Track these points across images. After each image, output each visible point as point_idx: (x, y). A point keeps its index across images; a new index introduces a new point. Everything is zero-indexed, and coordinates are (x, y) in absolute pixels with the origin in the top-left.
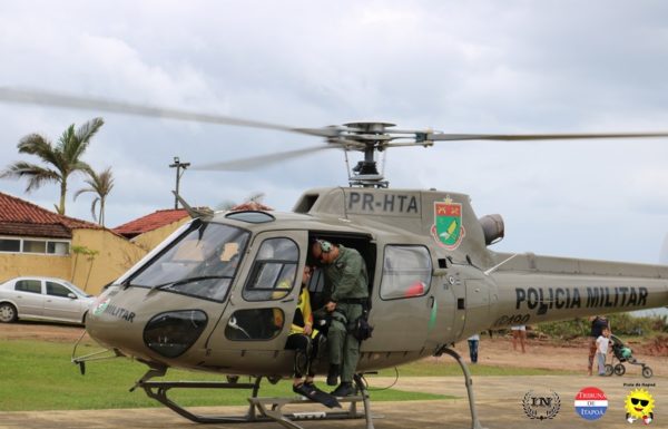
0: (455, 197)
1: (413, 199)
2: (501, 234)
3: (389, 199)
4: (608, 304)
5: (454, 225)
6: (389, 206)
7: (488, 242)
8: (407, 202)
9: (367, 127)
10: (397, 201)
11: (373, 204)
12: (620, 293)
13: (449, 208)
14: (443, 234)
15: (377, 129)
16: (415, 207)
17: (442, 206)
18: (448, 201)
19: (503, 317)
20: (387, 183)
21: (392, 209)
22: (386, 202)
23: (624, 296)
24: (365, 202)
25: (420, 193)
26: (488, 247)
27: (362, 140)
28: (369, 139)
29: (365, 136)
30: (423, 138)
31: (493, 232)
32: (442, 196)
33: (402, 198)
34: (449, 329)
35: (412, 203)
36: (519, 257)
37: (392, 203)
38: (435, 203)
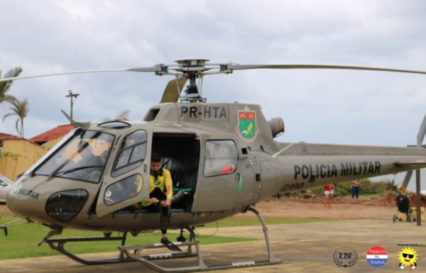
0: (251, 107)
1: (223, 109)
2: (282, 130)
3: (208, 110)
4: (355, 174)
5: (251, 125)
6: (207, 114)
7: (274, 135)
8: (219, 112)
9: (187, 63)
10: (213, 111)
11: (197, 113)
12: (363, 166)
13: (247, 114)
14: (244, 132)
15: (193, 63)
16: (225, 115)
17: (243, 113)
18: (247, 110)
19: (286, 185)
20: (205, 99)
21: (209, 116)
22: (205, 112)
23: (365, 168)
24: (191, 112)
25: (228, 105)
26: (275, 139)
27: (185, 72)
28: (192, 70)
29: (186, 69)
30: (224, 68)
31: (277, 129)
32: (243, 106)
33: (216, 108)
34: (251, 194)
35: (222, 112)
36: (295, 145)
37: (209, 112)
38: (238, 111)
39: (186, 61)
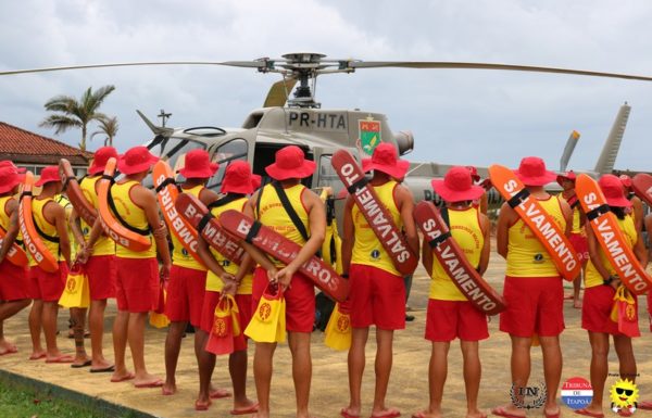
0: (373, 116)
1: (342, 117)
2: (411, 146)
3: (322, 117)
4: (494, 202)
5: (375, 139)
6: (322, 123)
7: (402, 153)
8: (336, 120)
9: (298, 57)
10: (329, 120)
11: (309, 121)
13: (370, 125)
14: (367, 147)
15: (305, 59)
16: (343, 124)
17: (365, 123)
18: (370, 119)
20: (320, 105)
21: (325, 125)
22: (320, 120)
24: (302, 119)
25: (347, 113)
27: (294, 69)
28: (303, 68)
29: (296, 65)
30: (345, 66)
31: (405, 143)
32: (365, 115)
33: (333, 116)
35: (340, 122)
36: (425, 166)
37: (324, 120)
38: (360, 120)
39: (296, 56)
